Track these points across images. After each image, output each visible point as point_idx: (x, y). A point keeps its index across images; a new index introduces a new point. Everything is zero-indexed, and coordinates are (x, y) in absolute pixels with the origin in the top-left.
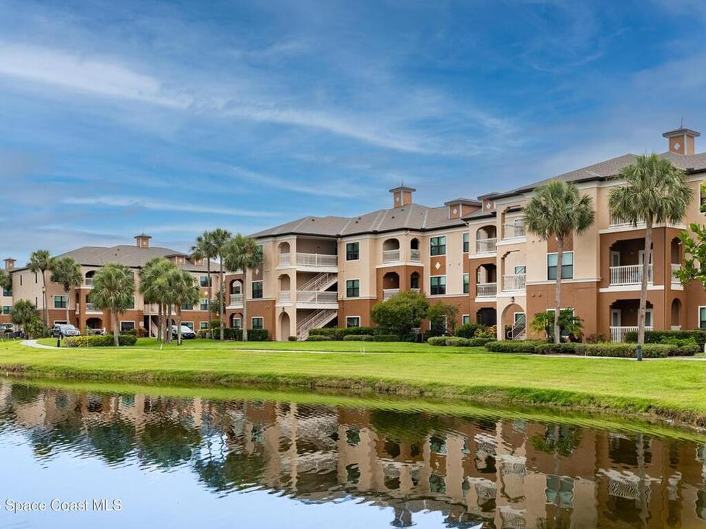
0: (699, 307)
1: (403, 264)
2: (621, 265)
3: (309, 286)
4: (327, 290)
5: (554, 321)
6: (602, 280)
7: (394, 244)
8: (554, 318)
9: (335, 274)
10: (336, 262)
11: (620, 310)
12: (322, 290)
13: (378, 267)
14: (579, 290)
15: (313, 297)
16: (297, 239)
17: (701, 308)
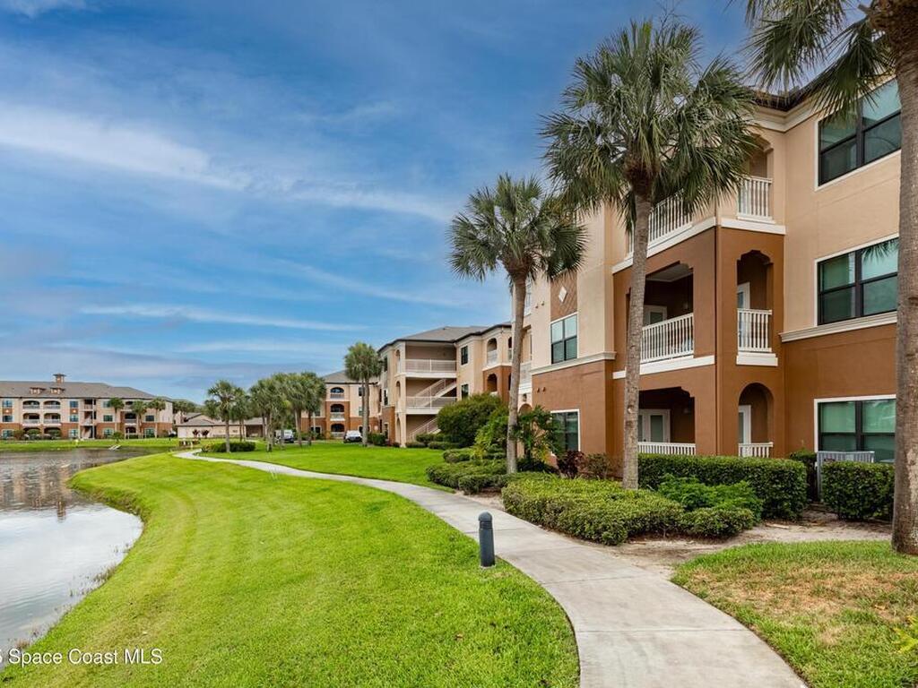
0: (816, 401)
1: (499, 364)
2: (668, 318)
3: (422, 392)
4: (444, 396)
5: (506, 430)
6: (616, 356)
7: (493, 342)
8: (506, 426)
9: (454, 380)
10: (455, 368)
11: (668, 411)
12: (439, 396)
13: (484, 370)
14: (585, 377)
15: (427, 403)
16: (406, 347)
17: (820, 404)
